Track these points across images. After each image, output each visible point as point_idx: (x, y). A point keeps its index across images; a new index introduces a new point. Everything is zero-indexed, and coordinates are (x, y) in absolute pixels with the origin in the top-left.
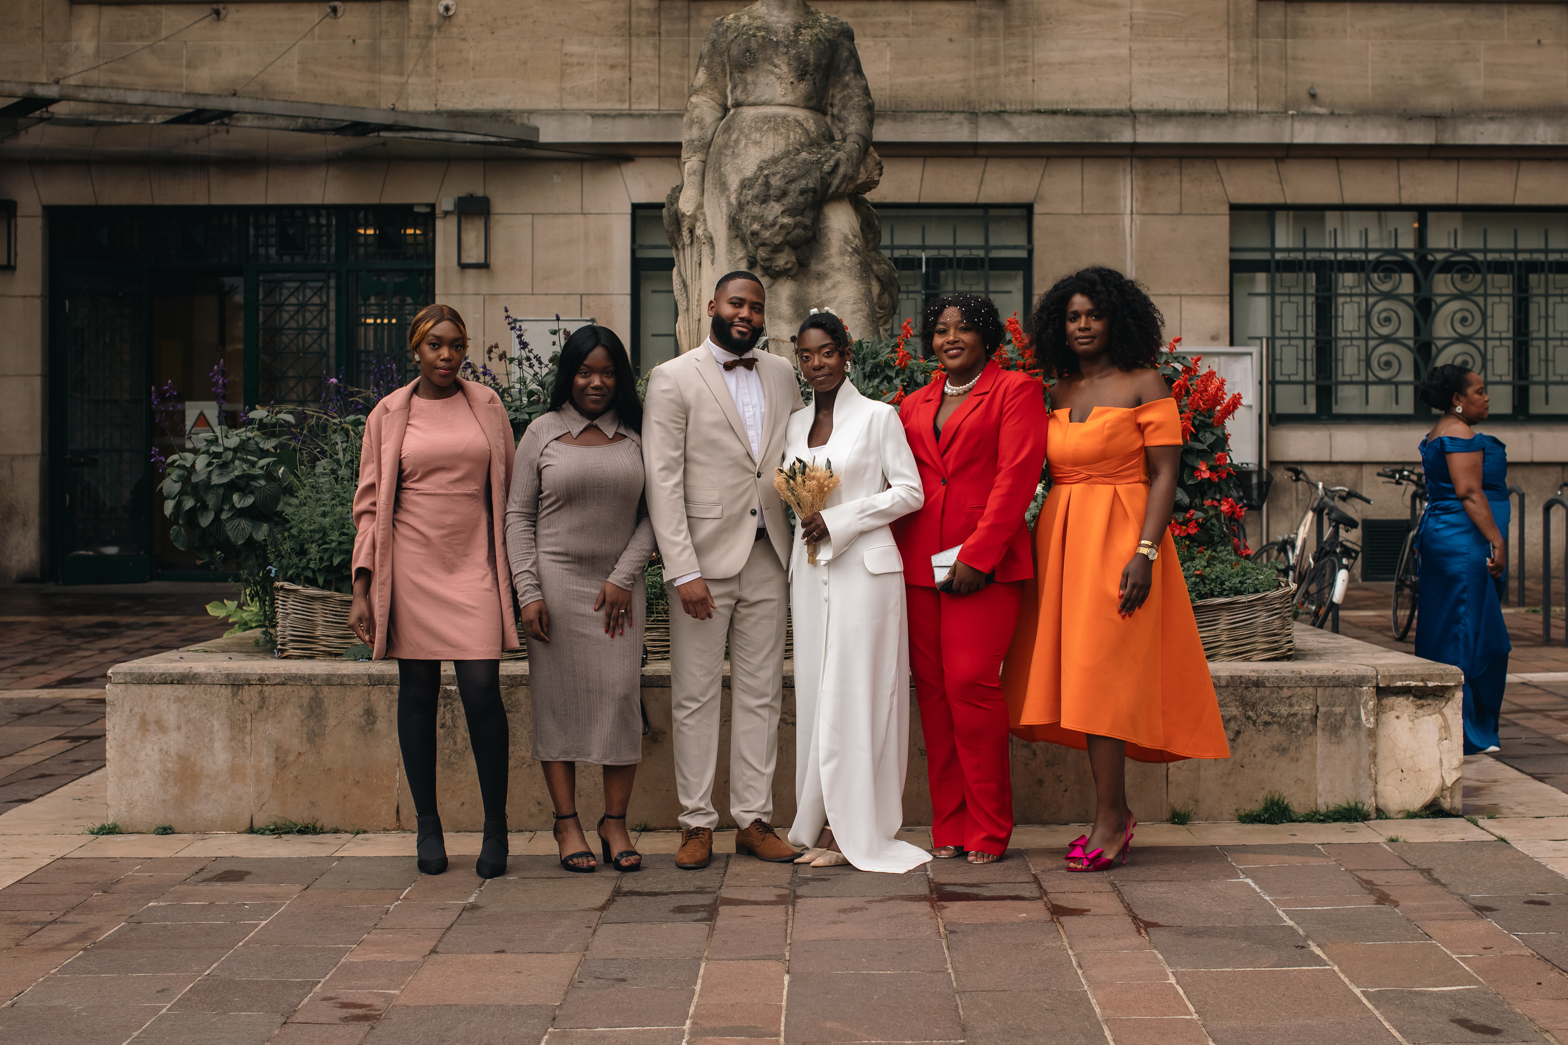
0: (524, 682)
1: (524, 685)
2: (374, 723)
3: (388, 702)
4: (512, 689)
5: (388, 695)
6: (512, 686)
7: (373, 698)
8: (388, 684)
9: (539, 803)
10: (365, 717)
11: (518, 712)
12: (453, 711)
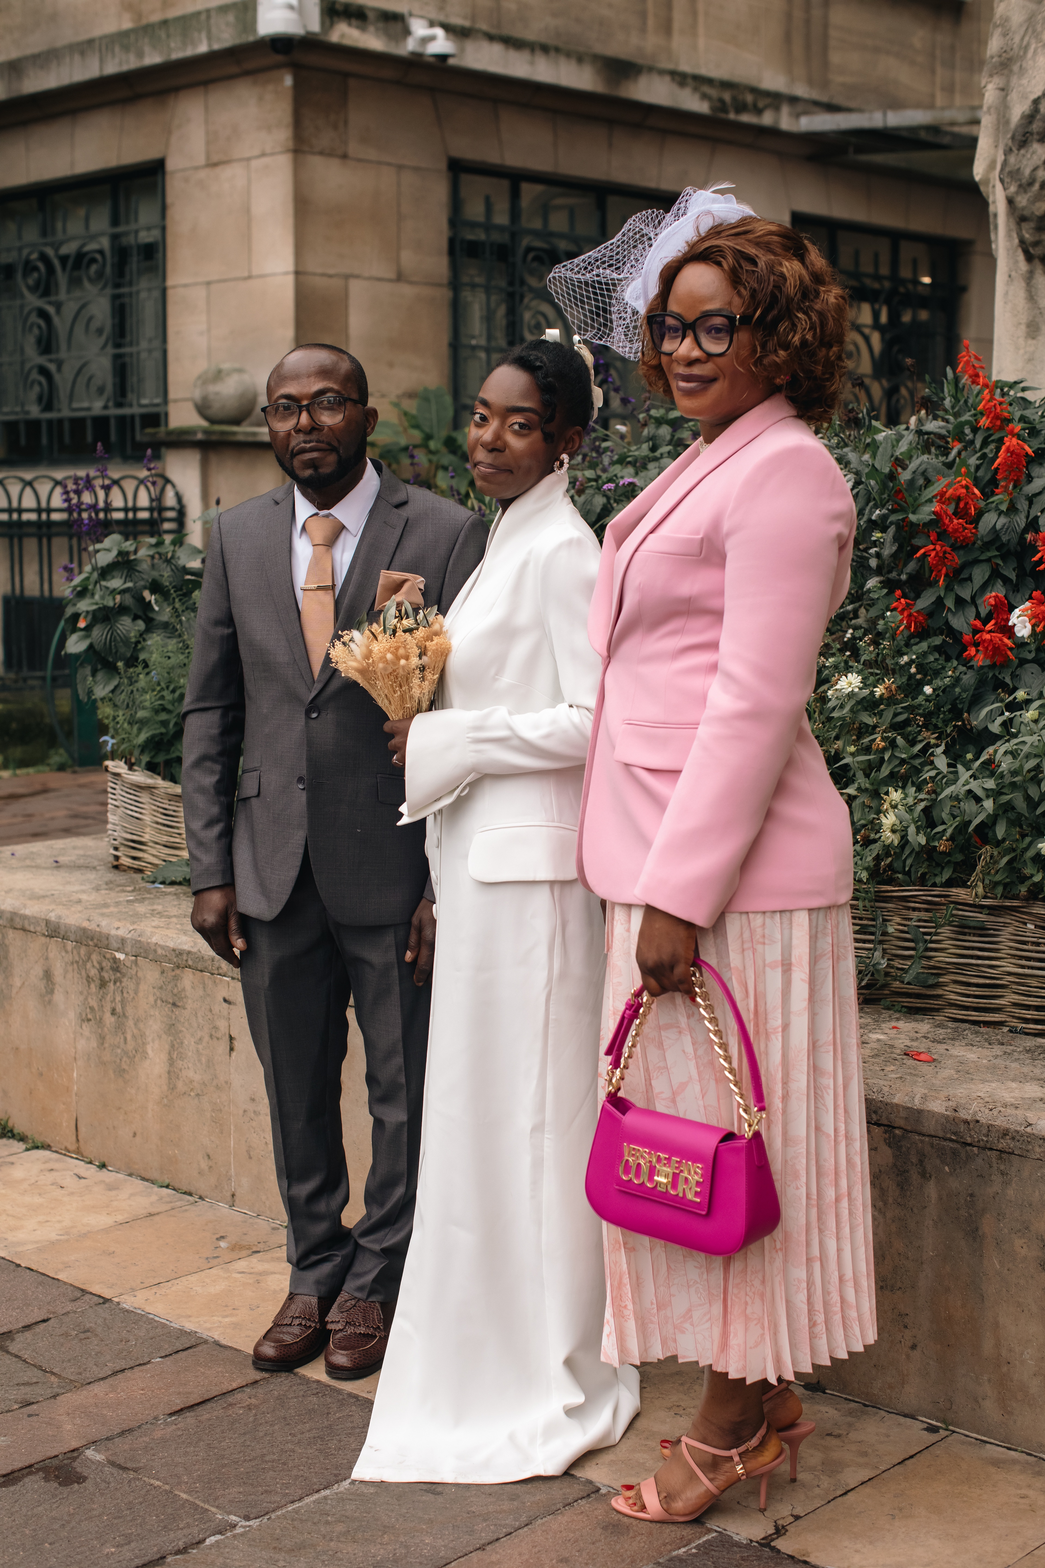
0: (190, 962)
1: (190, 967)
2: (51, 992)
3: (63, 964)
4: (178, 972)
5: (63, 954)
6: (178, 967)
7: (51, 955)
8: (63, 939)
9: (208, 1156)
10: (45, 981)
11: (185, 1008)
12: (122, 992)
